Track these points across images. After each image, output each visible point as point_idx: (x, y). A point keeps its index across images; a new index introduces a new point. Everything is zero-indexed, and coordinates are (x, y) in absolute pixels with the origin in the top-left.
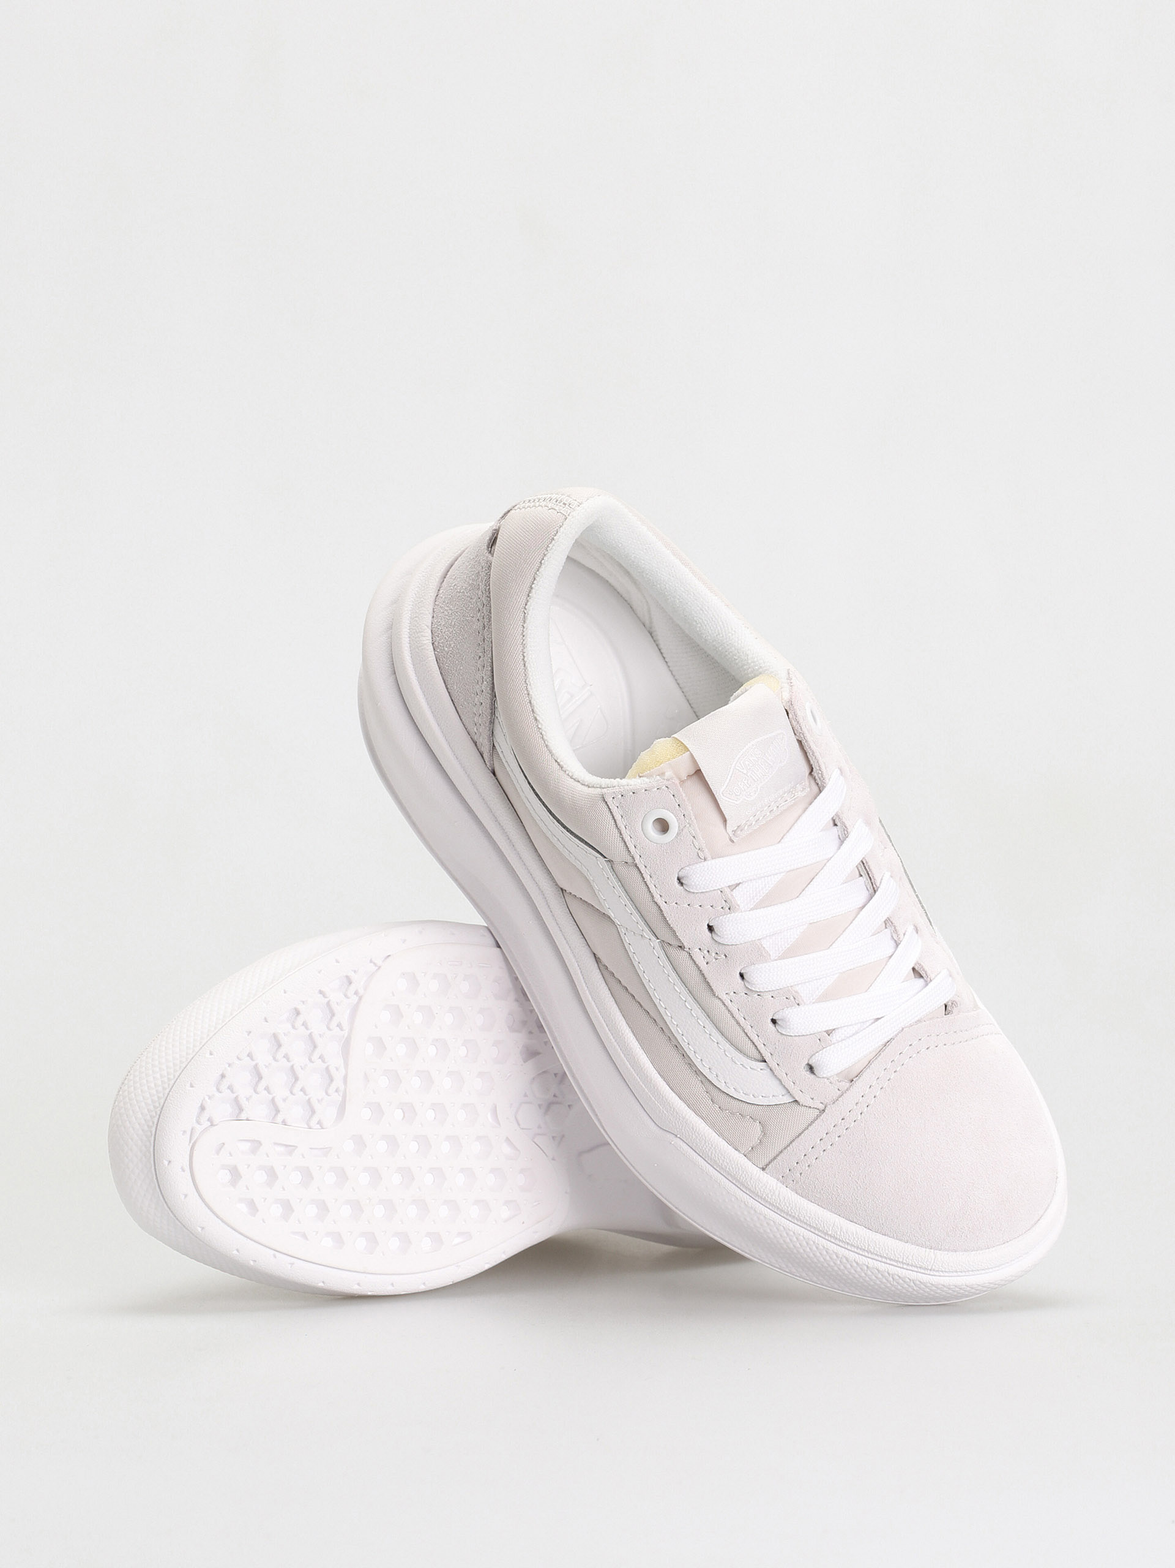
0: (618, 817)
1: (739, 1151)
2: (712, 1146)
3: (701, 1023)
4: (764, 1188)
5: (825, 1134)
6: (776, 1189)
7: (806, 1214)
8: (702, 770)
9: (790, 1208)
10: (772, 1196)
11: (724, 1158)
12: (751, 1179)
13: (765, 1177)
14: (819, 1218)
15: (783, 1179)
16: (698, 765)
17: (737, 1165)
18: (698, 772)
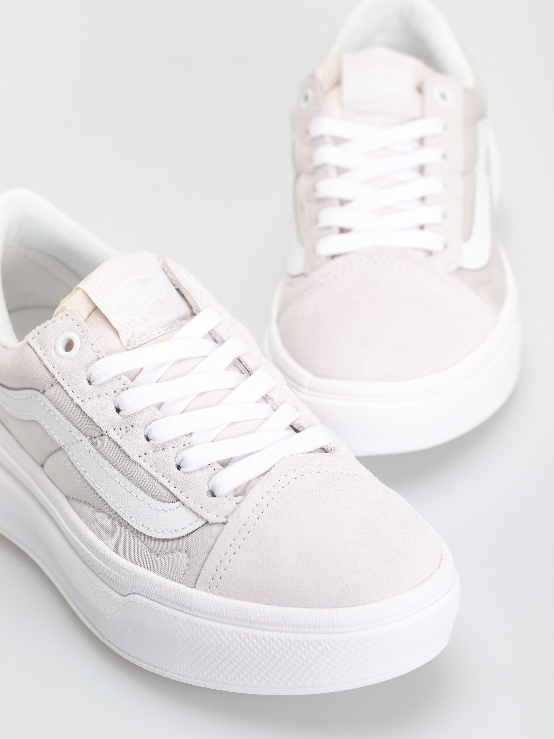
0: (37, 349)
1: (175, 581)
2: (155, 583)
3: (128, 489)
4: (196, 600)
5: (233, 541)
6: (205, 597)
7: (231, 608)
8: (99, 307)
9: (218, 609)
10: (203, 605)
11: (165, 589)
12: (186, 596)
13: (195, 591)
14: (241, 608)
15: (210, 589)
16: (96, 305)
17: (174, 589)
18: (96, 309)
